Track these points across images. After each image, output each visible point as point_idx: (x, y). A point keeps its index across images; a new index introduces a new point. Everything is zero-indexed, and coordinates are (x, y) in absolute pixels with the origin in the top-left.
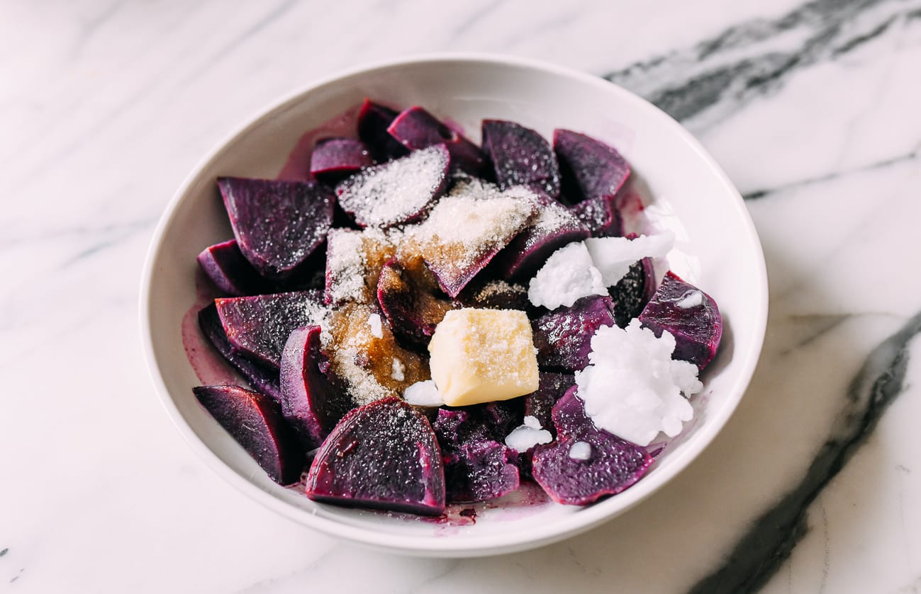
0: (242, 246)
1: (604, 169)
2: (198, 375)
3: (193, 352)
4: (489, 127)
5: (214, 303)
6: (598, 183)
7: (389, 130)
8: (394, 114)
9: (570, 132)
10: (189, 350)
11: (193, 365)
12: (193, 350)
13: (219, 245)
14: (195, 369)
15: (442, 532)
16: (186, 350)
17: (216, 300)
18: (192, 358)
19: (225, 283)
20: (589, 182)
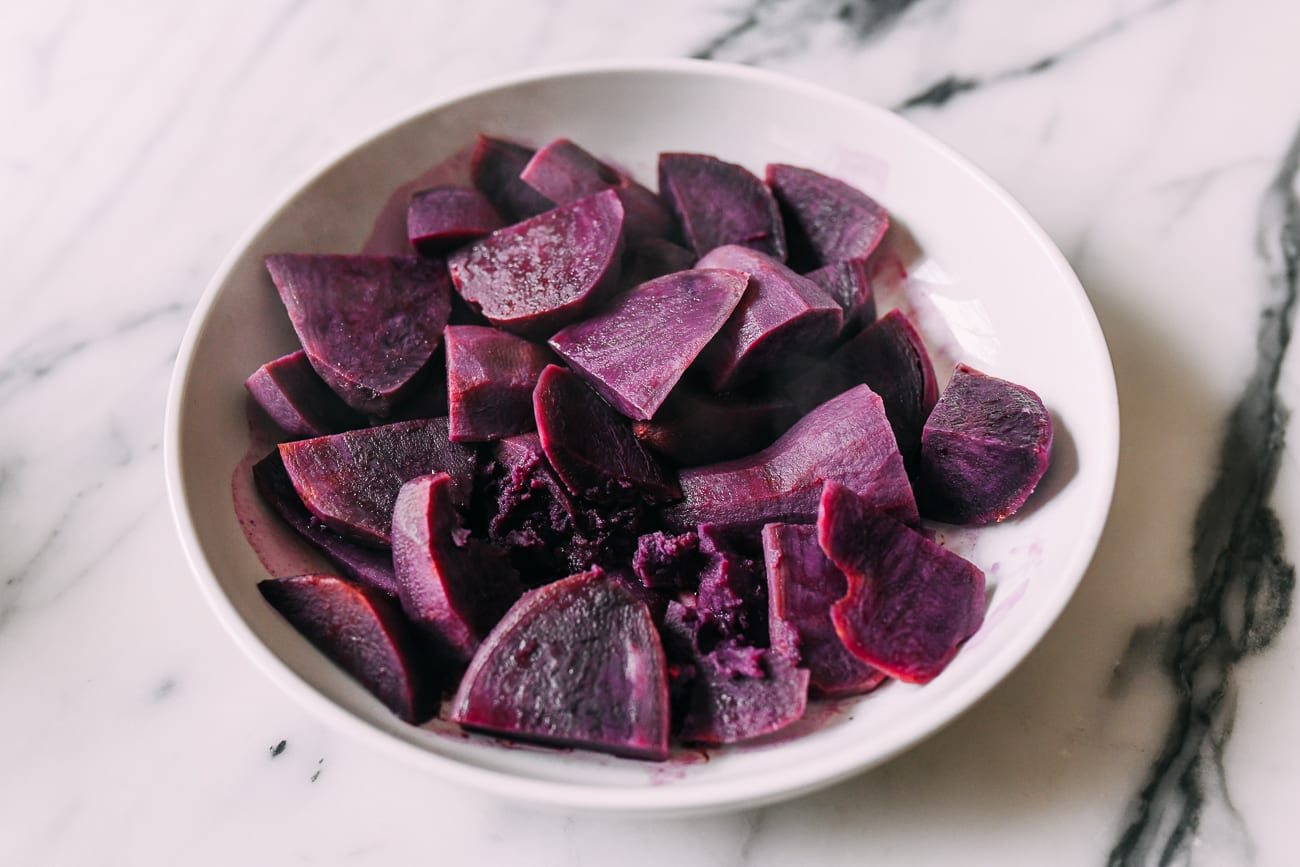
0: (314, 359)
1: (848, 219)
2: (263, 560)
3: (252, 526)
4: (670, 164)
5: (278, 449)
6: (840, 240)
7: (523, 176)
8: (529, 153)
9: (790, 168)
10: (246, 522)
11: (253, 545)
12: (252, 522)
13: (279, 360)
14: (258, 552)
15: (661, 776)
16: (242, 522)
17: (280, 445)
18: (251, 534)
19: (292, 417)
20: (825, 239)
